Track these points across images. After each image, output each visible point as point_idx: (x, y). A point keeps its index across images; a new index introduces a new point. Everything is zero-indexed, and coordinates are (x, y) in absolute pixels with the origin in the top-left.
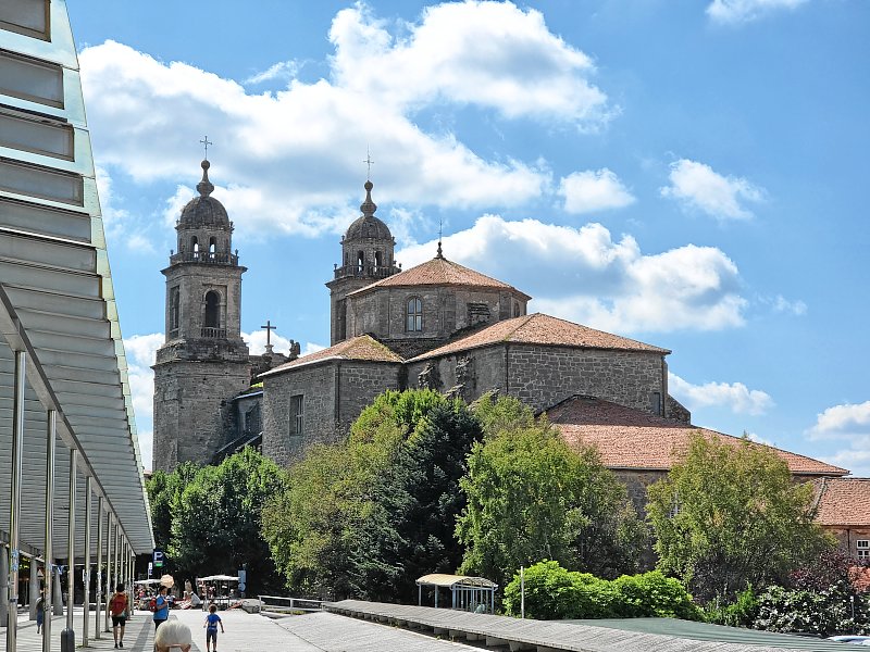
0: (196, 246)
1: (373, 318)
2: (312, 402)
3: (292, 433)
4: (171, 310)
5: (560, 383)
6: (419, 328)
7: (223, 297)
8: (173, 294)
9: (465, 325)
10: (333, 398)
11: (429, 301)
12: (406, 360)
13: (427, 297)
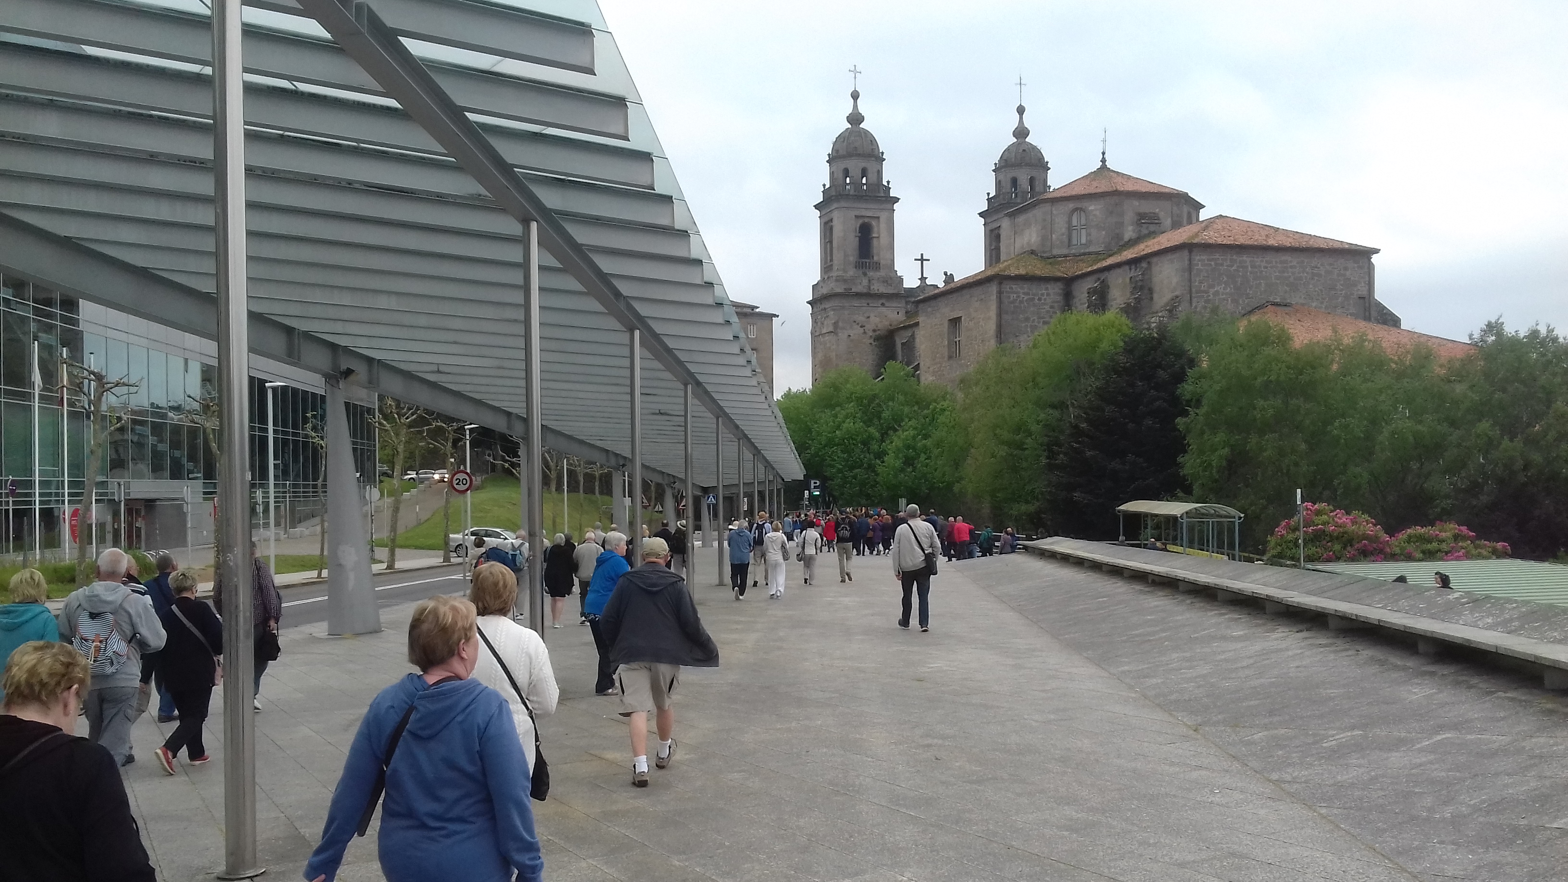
0: (848, 179)
1: (1034, 235)
2: (972, 324)
3: (950, 357)
4: (826, 244)
5: (1251, 289)
6: (1084, 241)
7: (875, 229)
8: (827, 228)
9: (1134, 236)
10: (994, 317)
11: (1094, 213)
12: (1070, 274)
13: (1092, 208)
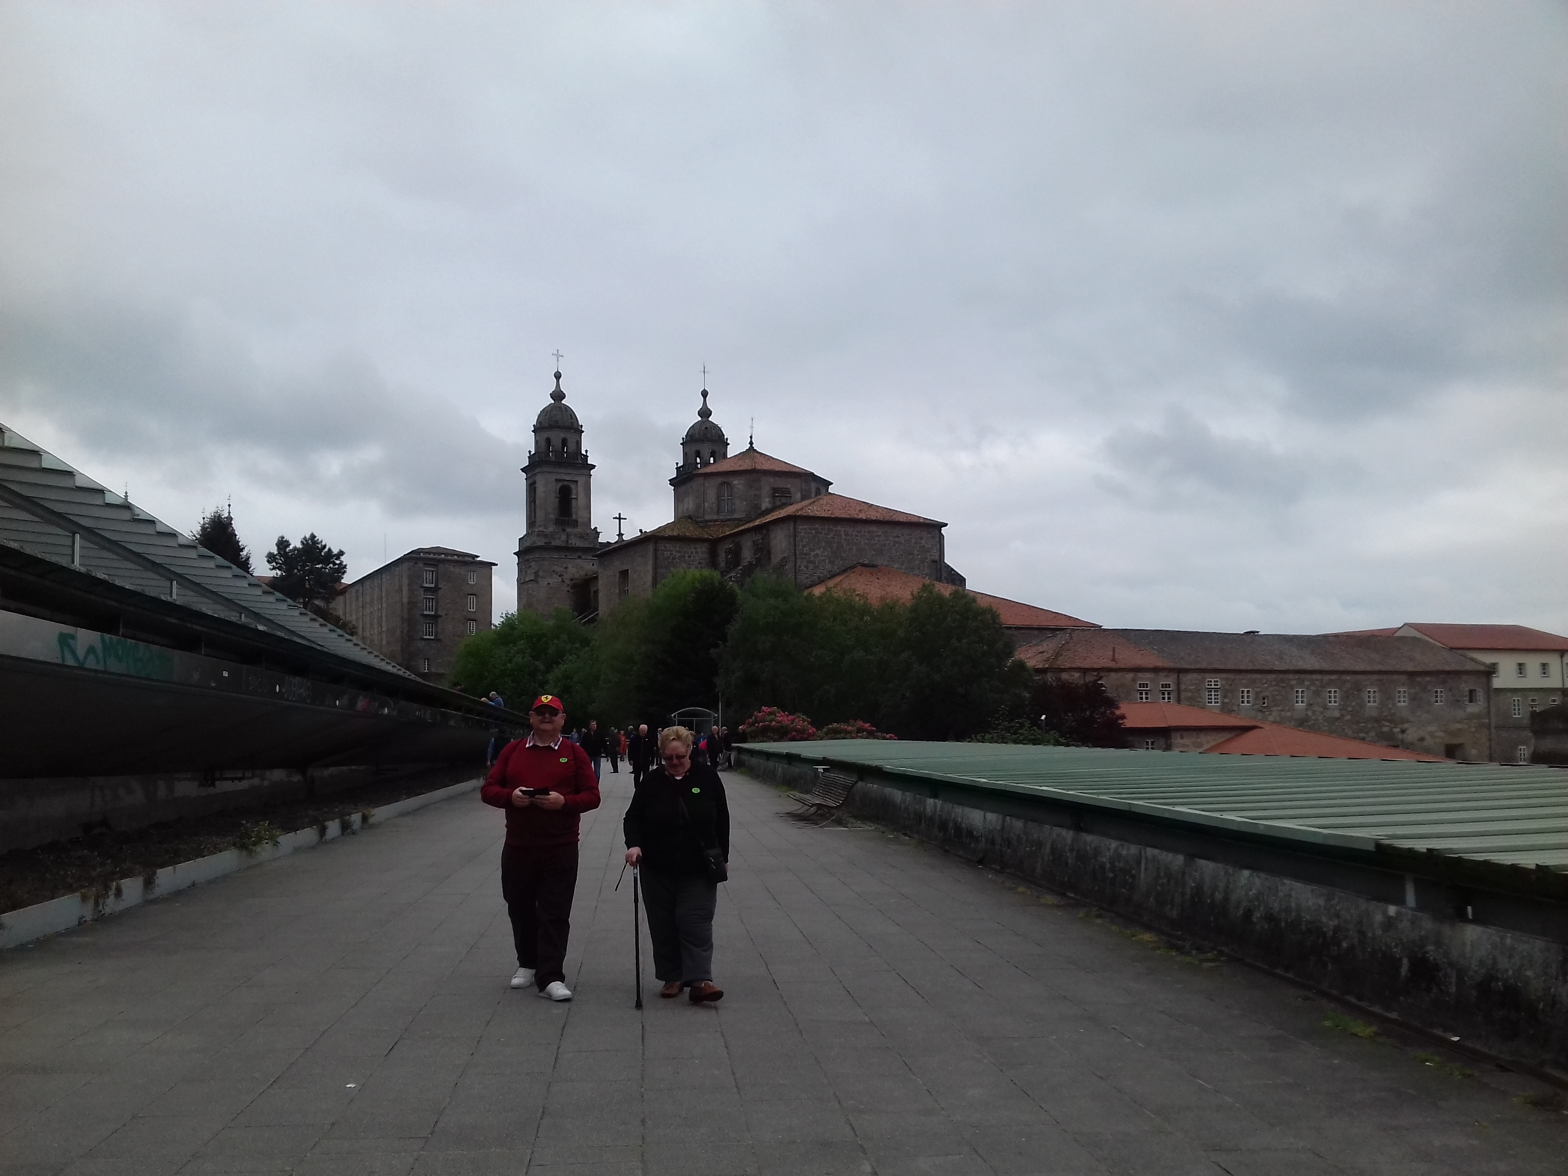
0: (550, 448)
1: (691, 503)
2: (635, 576)
5: (844, 553)
6: (730, 509)
7: (574, 492)
8: (531, 488)
9: (768, 506)
10: (651, 571)
11: (738, 486)
12: (715, 536)
13: (735, 482)
